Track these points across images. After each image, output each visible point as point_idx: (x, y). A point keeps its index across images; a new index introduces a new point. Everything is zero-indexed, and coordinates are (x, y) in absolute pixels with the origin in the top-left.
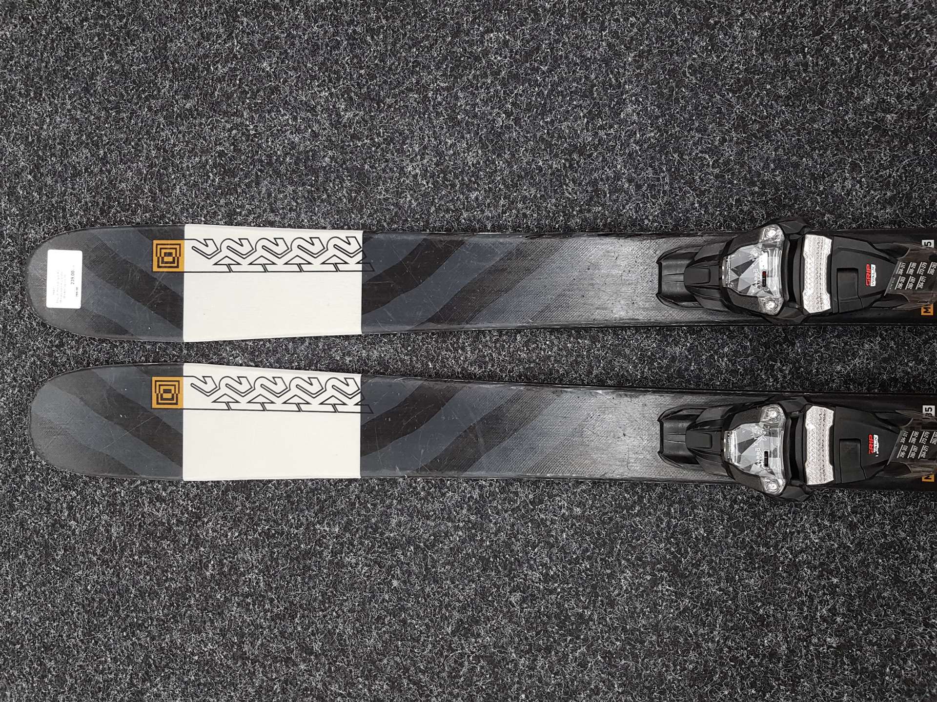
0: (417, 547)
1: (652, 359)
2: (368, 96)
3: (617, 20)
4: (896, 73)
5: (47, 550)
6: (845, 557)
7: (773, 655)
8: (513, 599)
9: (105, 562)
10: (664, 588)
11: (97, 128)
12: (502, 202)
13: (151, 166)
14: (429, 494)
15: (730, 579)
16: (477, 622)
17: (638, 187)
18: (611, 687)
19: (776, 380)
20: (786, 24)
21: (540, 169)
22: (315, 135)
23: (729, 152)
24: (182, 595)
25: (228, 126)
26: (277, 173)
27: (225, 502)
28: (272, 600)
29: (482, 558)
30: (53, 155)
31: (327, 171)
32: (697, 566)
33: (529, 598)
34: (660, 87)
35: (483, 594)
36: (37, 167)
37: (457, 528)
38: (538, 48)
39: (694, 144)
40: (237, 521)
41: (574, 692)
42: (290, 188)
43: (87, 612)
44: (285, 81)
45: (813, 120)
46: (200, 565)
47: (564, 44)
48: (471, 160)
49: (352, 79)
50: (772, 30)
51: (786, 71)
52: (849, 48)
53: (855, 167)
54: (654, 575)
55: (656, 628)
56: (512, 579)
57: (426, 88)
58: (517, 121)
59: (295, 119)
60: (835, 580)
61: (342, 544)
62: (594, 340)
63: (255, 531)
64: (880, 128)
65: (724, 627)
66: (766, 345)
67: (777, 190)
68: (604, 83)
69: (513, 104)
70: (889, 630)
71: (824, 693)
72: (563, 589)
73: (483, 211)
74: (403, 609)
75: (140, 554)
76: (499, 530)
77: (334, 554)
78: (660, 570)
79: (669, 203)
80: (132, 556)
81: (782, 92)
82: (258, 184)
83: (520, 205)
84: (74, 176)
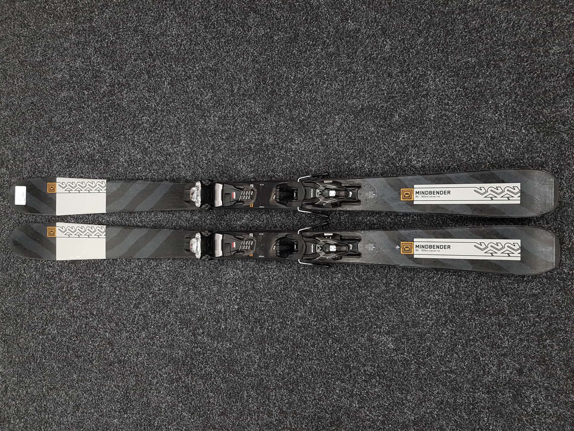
0: (123, 281)
1: (189, 220)
2: (109, 137)
3: (179, 114)
4: (255, 132)
5: (18, 283)
6: (240, 281)
7: (220, 311)
8: (150, 296)
9: (34, 287)
10: (191, 291)
11: (32, 146)
12: (147, 171)
13: (48, 158)
14: (127, 264)
15: (209, 288)
16: (140, 304)
17: (185, 166)
18: (176, 323)
19: (222, 226)
20: (225, 116)
21: (158, 160)
22: (94, 149)
23: (210, 156)
24: (56, 297)
25: (69, 146)
26: (83, 161)
27: (69, 267)
28: (82, 298)
29: (141, 284)
30: (19, 154)
31: (98, 160)
32: (200, 284)
33: (154, 296)
34: (191, 135)
35: (142, 295)
36: (15, 158)
37: (134, 274)
38: (157, 121)
39: (201, 153)
40: (72, 273)
41: (167, 325)
42: (87, 166)
43: (29, 303)
44: (86, 132)
45: (232, 146)
46: (61, 288)
47: (164, 121)
48: (138, 156)
49: (105, 131)
50: (221, 118)
51: (225, 131)
52: (242, 123)
53: (243, 161)
54: (188, 287)
55: (189, 304)
56: (150, 290)
57: (126, 134)
58: (152, 145)
59: (88, 144)
60: (237, 288)
61: (102, 280)
62: (173, 214)
63: (77, 276)
64: (250, 149)
65: (207, 303)
66: (220, 216)
67: (223, 168)
68: (175, 133)
69: (151, 140)
70: (252, 303)
71: (234, 323)
72: (164, 293)
73: (142, 173)
74: (119, 300)
75: (45, 284)
76: (146, 275)
77: (100, 283)
78: (190, 286)
79: (193, 172)
80: (42, 285)
81: (224, 137)
82: (78, 164)
83: (153, 172)
84: (25, 161)
